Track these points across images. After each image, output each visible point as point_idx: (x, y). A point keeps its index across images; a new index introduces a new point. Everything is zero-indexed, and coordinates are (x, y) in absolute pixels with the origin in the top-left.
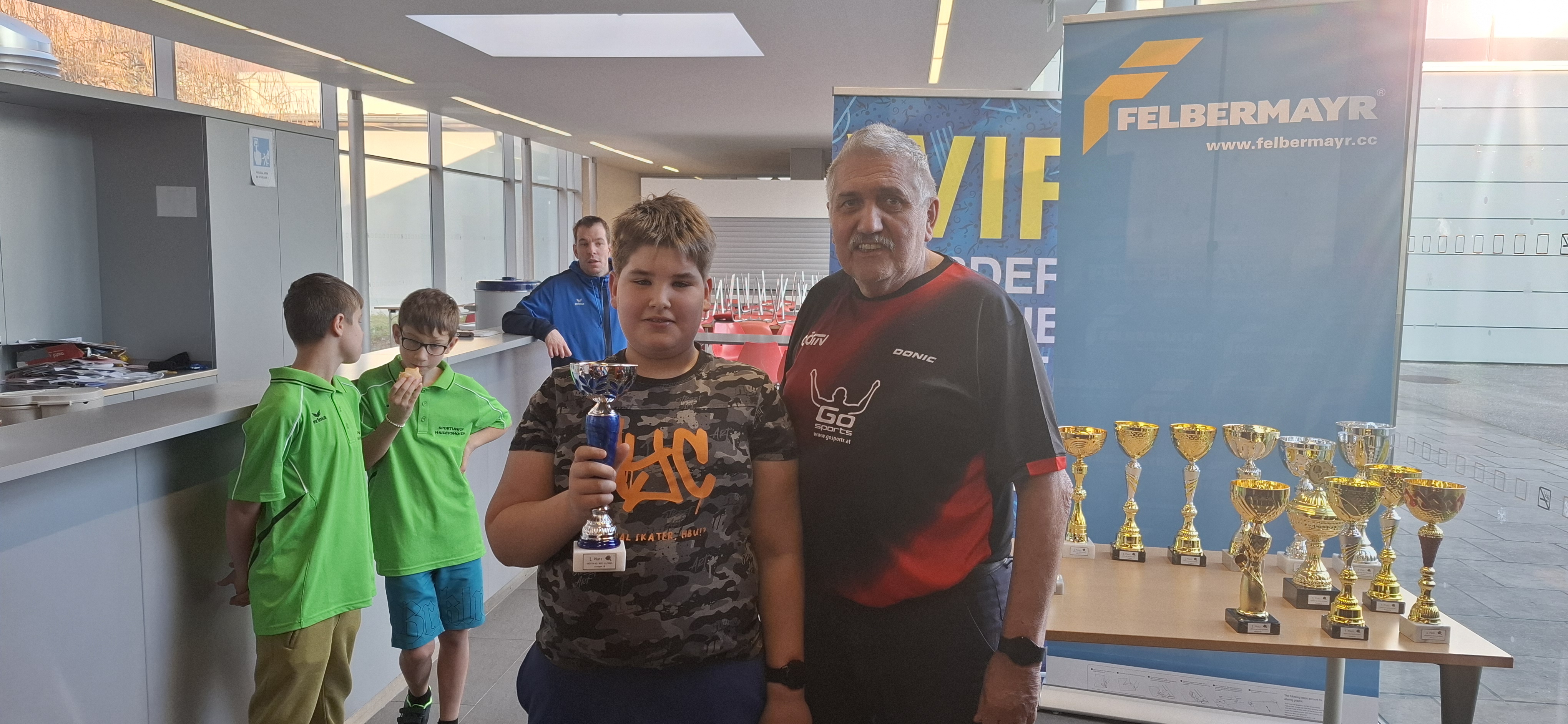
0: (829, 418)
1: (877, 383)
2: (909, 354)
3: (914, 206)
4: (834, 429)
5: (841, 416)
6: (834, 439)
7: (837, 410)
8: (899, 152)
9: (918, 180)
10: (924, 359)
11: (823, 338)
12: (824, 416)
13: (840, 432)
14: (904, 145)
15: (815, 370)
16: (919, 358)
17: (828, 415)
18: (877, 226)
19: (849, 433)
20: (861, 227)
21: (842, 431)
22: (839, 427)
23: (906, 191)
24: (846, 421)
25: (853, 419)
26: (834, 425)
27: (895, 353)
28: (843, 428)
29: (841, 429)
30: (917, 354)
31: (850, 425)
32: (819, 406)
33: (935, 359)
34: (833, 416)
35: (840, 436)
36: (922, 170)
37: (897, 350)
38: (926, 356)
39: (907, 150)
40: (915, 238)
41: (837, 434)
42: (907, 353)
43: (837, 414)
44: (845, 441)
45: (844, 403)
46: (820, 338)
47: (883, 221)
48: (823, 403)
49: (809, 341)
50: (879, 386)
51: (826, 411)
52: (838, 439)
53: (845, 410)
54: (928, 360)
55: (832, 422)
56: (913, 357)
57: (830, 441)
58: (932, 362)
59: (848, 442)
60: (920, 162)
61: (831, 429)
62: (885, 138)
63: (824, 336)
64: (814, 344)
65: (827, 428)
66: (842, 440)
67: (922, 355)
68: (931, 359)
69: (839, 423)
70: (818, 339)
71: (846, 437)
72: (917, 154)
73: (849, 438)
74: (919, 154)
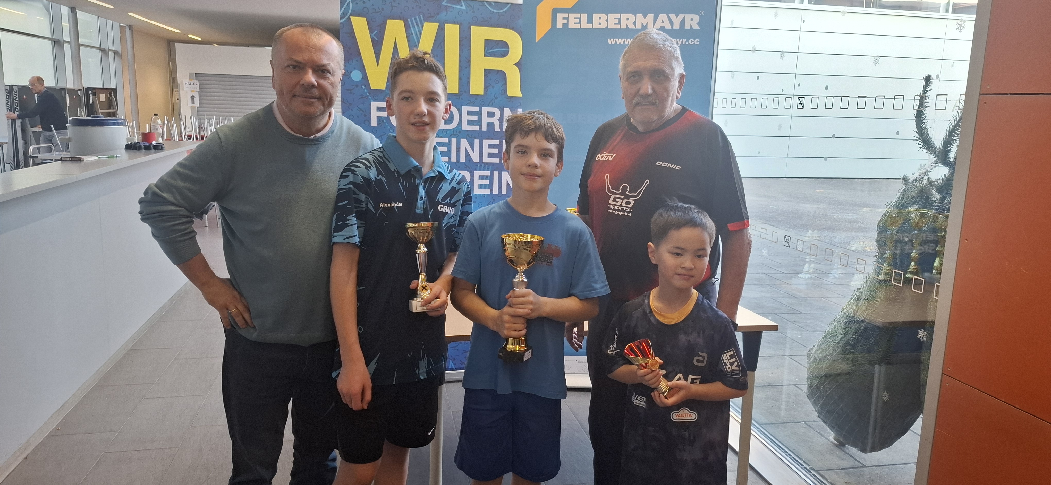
0: (618, 202)
1: (647, 181)
2: (665, 164)
3: (671, 79)
4: (620, 208)
5: (625, 201)
6: (621, 213)
7: (623, 197)
8: (664, 47)
9: (675, 64)
10: (674, 167)
11: (612, 156)
12: (614, 200)
13: (625, 210)
14: (667, 43)
15: (608, 174)
16: (671, 167)
17: (617, 200)
18: (650, 91)
19: (630, 210)
20: (641, 92)
21: (626, 209)
22: (624, 207)
23: (668, 70)
24: (629, 203)
25: (633, 202)
26: (621, 205)
27: (657, 164)
28: (626, 207)
29: (625, 208)
30: (670, 165)
31: (631, 205)
32: (611, 195)
33: (680, 167)
34: (620, 201)
35: (625, 212)
36: (677, 58)
37: (658, 162)
38: (675, 166)
39: (669, 46)
40: (670, 98)
41: (622, 210)
42: (664, 164)
43: (622, 199)
44: (628, 214)
45: (627, 193)
46: (609, 156)
47: (653, 89)
48: (613, 193)
49: (602, 157)
50: (648, 183)
51: (615, 198)
52: (623, 213)
53: (627, 197)
54: (676, 168)
55: (619, 204)
56: (668, 166)
57: (618, 214)
58: (679, 169)
59: (630, 215)
60: (675, 53)
61: (618, 208)
62: (657, 39)
63: (612, 155)
64: (606, 160)
65: (616, 207)
66: (626, 214)
67: (673, 165)
68: (678, 168)
69: (623, 204)
70: (608, 157)
71: (628, 212)
72: (674, 48)
73: (630, 212)
74: (675, 47)
